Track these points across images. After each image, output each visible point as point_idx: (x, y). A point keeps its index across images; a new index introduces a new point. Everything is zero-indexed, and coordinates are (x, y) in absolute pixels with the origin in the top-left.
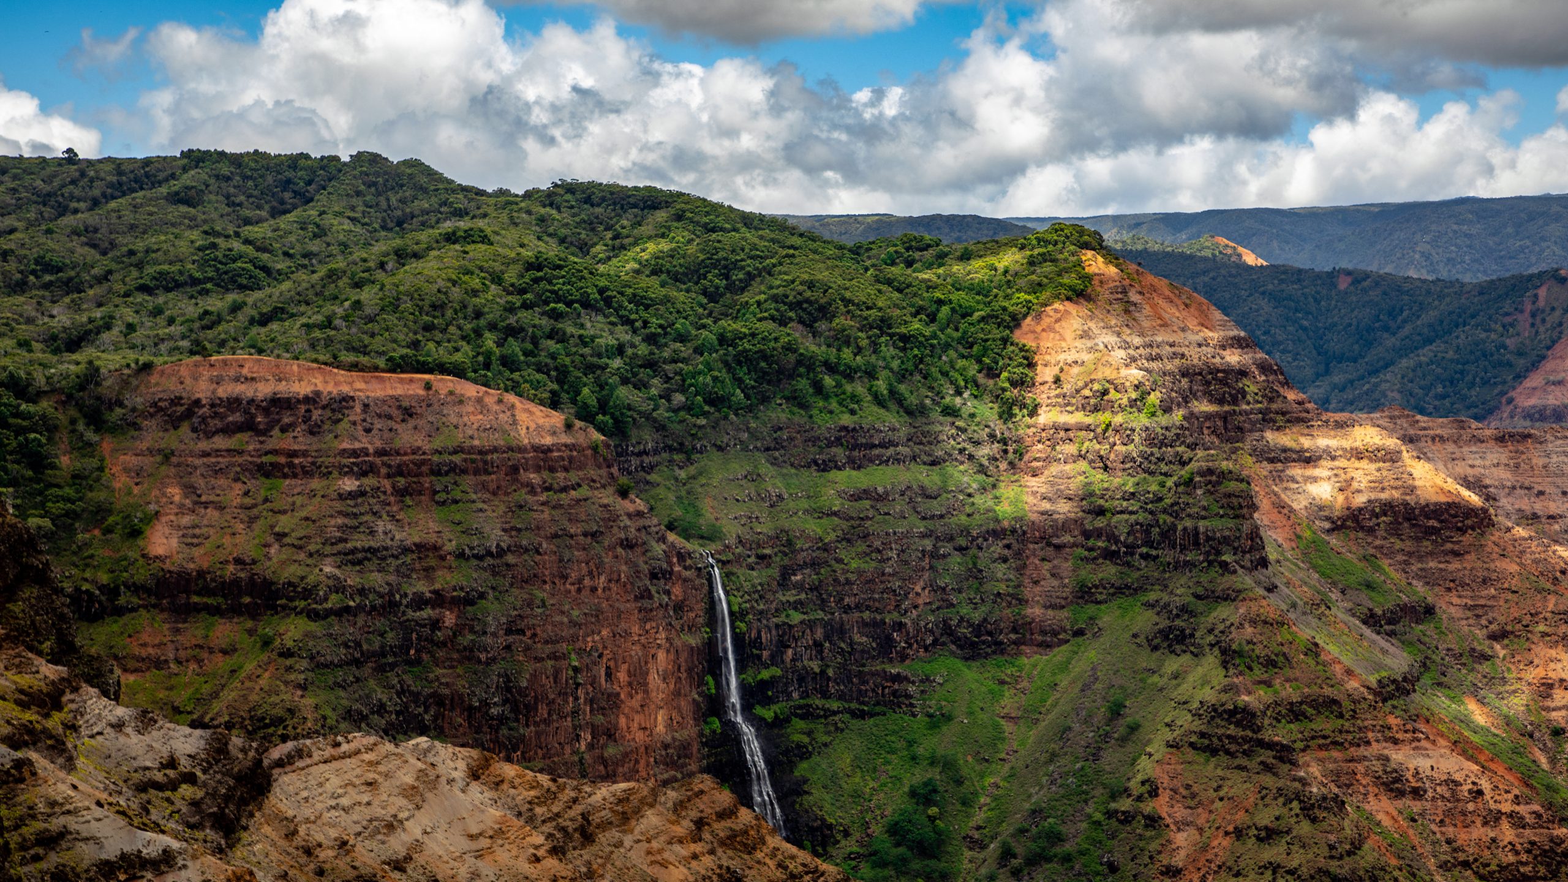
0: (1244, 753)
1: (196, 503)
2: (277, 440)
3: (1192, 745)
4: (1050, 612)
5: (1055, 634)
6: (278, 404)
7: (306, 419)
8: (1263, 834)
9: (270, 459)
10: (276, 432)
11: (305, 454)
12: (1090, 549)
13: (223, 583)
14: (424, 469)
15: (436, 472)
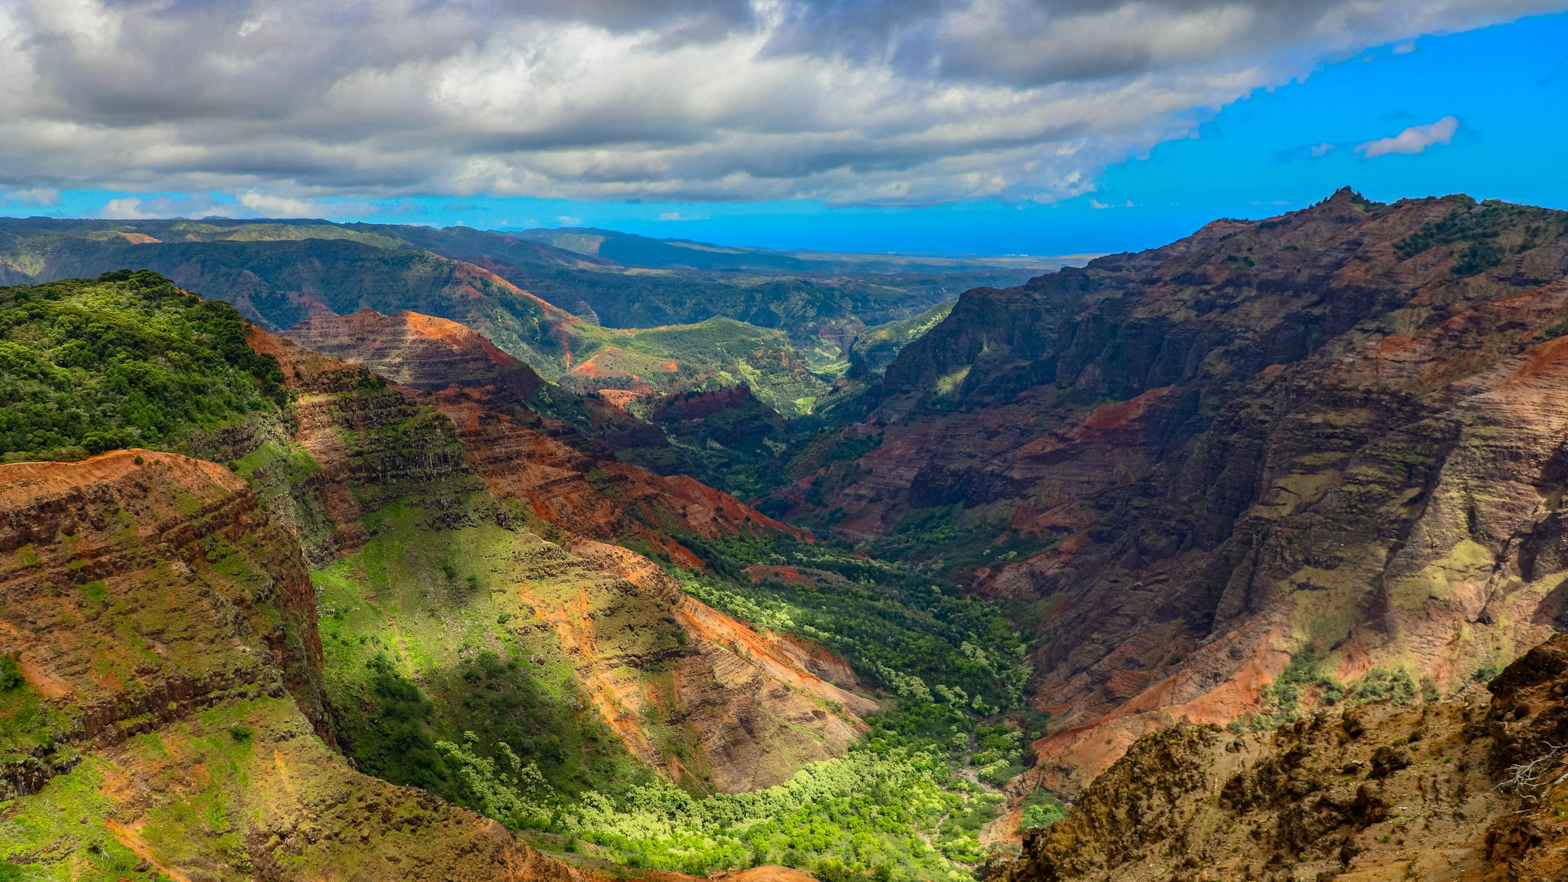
0: (562, 572)
1: (37, 631)
2: (66, 546)
3: (528, 577)
4: (350, 525)
5: (359, 537)
6: (47, 508)
7: (83, 517)
8: (608, 612)
9: (75, 565)
10: (60, 536)
11: (107, 550)
12: (359, 479)
13: (146, 699)
14: (189, 534)
15: (199, 536)
